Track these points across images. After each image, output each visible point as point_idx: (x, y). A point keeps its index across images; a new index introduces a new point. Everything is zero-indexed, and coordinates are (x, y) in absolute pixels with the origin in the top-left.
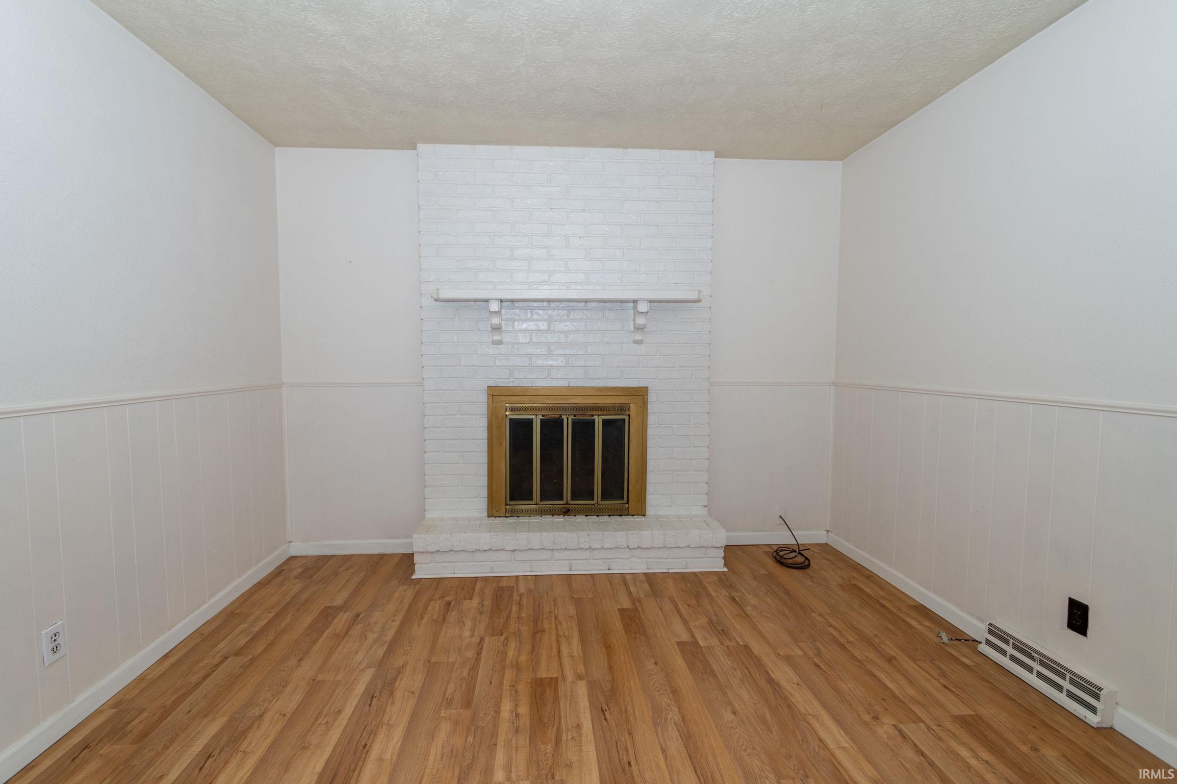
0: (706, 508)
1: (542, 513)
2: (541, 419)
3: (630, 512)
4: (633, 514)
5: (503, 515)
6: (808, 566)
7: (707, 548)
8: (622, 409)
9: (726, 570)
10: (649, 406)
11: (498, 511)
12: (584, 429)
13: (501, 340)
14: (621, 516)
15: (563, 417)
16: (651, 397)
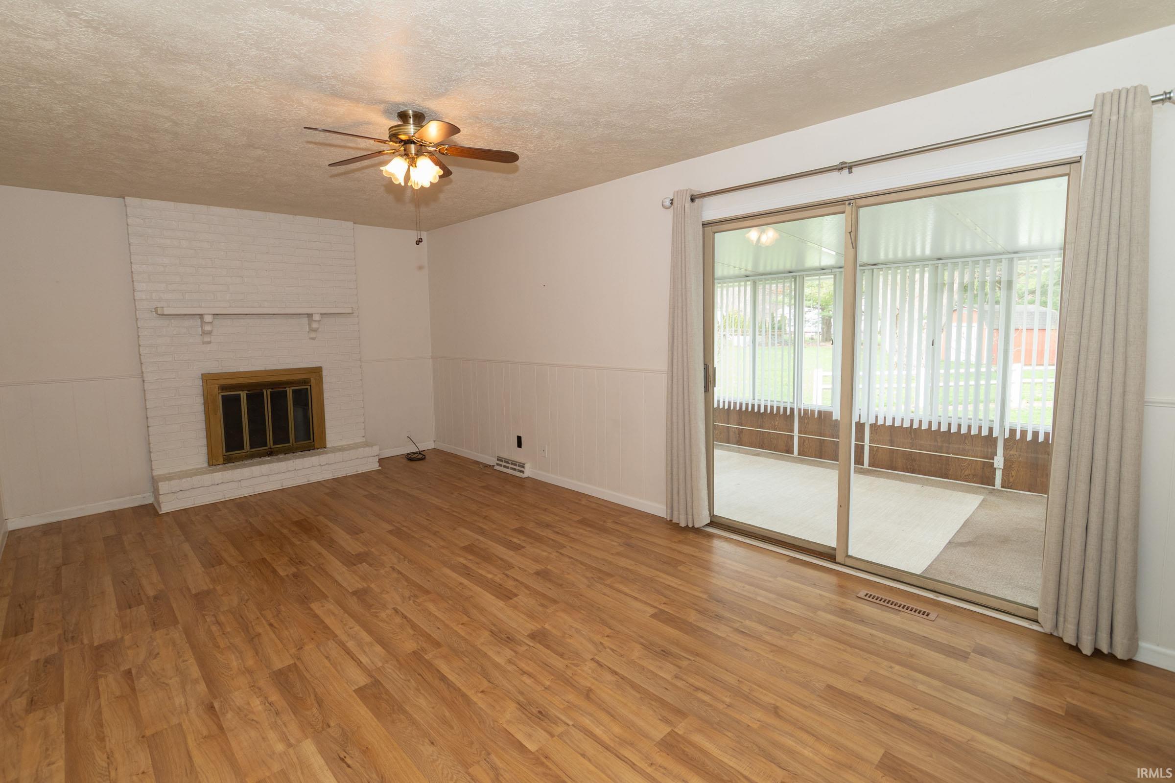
0: (364, 438)
1: (252, 456)
2: (246, 394)
3: (316, 447)
4: (318, 447)
5: (221, 463)
6: (425, 458)
7: (368, 457)
8: (306, 382)
9: (380, 468)
10: (324, 379)
11: (217, 461)
12: (279, 397)
13: (210, 341)
14: (309, 450)
15: (264, 390)
16: (324, 373)
